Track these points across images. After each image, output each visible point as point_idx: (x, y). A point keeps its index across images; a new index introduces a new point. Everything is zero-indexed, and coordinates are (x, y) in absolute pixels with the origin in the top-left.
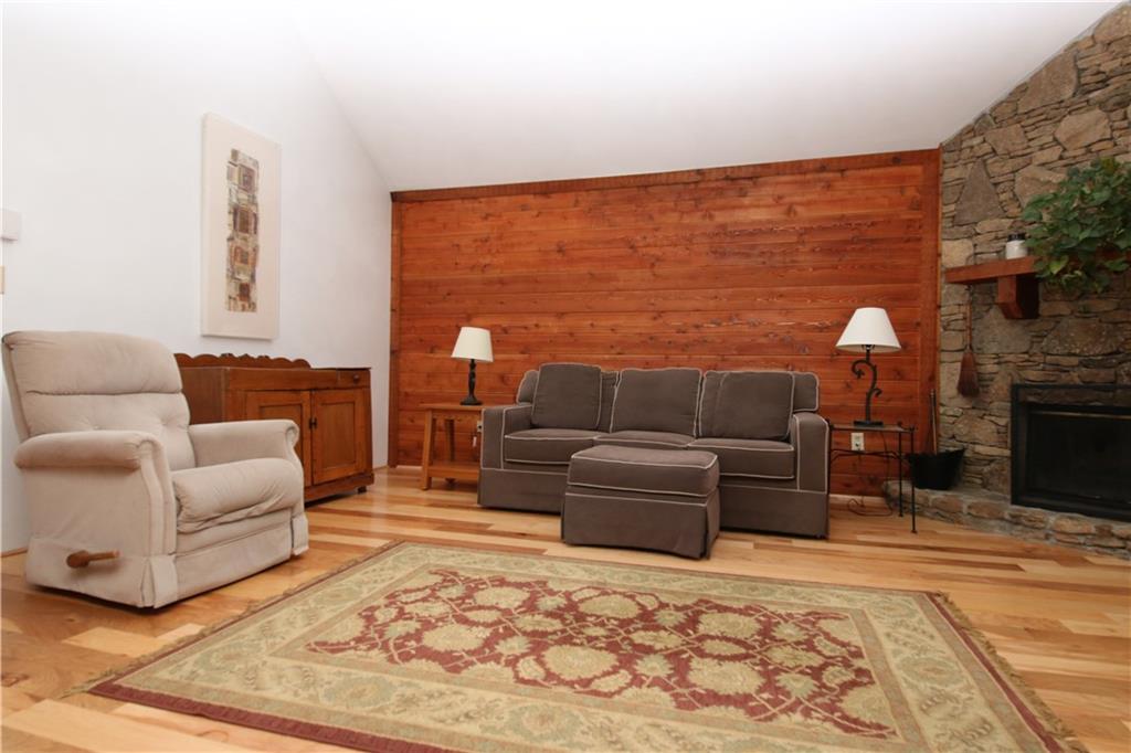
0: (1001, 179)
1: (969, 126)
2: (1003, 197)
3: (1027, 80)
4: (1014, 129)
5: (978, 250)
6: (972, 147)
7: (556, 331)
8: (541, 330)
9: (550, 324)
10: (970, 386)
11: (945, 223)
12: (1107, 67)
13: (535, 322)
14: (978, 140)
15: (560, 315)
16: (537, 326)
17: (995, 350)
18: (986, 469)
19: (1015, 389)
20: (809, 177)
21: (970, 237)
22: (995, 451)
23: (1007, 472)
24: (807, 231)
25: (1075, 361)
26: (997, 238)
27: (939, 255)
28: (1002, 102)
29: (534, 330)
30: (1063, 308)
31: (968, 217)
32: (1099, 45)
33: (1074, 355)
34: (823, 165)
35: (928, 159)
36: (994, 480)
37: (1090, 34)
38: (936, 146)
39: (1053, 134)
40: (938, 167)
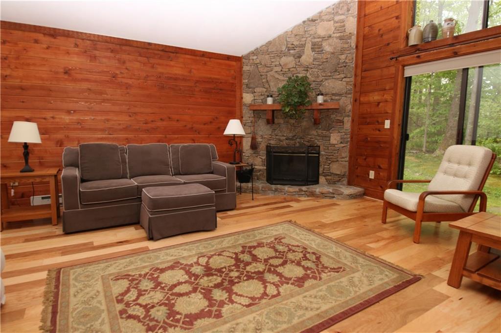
0: (263, 74)
1: (252, 51)
2: (264, 81)
3: (272, 40)
4: (267, 56)
5: (255, 98)
6: (253, 59)
7: (67, 121)
8: (57, 120)
9: (63, 117)
10: (254, 146)
11: (244, 86)
12: (296, 43)
13: (52, 115)
14: (255, 57)
15: (68, 112)
16: (53, 118)
17: (261, 134)
18: (258, 174)
19: (268, 147)
20: (198, 58)
21: (253, 93)
22: (261, 168)
23: (265, 174)
24: (197, 82)
25: (284, 138)
26: (261, 95)
27: (242, 98)
28: (263, 45)
29: (52, 120)
30: (282, 121)
31: (252, 86)
32: (293, 35)
33: (285, 136)
34: (204, 54)
35: (238, 59)
36: (261, 177)
37: (291, 30)
38: (240, 56)
39: (279, 62)
40: (241, 63)
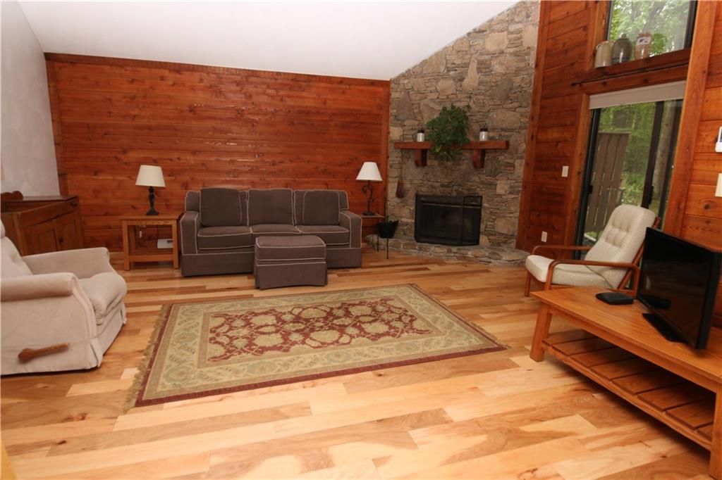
0: (416, 102)
1: (403, 74)
2: (415, 111)
3: (427, 58)
4: (421, 80)
5: (405, 133)
6: (404, 84)
7: (192, 162)
8: (182, 161)
9: (188, 158)
10: (400, 194)
11: (392, 118)
12: (458, 62)
13: (177, 156)
14: (406, 81)
15: (194, 153)
16: (178, 158)
17: (410, 178)
18: (406, 227)
19: (417, 196)
20: (334, 86)
21: (402, 126)
22: (409, 221)
23: (413, 229)
24: (334, 114)
25: (438, 184)
26: (412, 129)
27: (389, 133)
28: (416, 66)
29: (177, 161)
30: (436, 163)
31: (401, 117)
32: (454, 51)
33: (438, 182)
34: (342, 81)
35: (385, 84)
36: (408, 232)
37: (452, 45)
38: (388, 80)
39: (436, 87)
40: (389, 90)
